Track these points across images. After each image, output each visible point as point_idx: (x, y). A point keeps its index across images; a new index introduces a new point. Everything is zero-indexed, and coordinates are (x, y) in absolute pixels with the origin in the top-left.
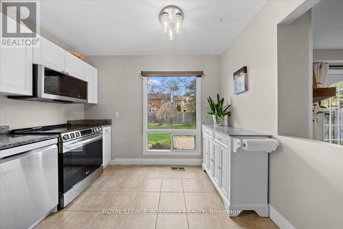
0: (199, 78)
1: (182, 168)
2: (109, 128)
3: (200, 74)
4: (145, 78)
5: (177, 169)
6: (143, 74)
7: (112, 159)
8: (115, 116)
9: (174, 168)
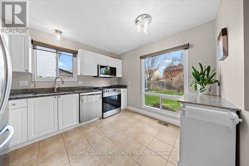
0: (187, 50)
1: (166, 124)
2: (126, 90)
3: (187, 47)
4: (143, 60)
5: (162, 123)
6: (142, 58)
7: (128, 106)
8: (129, 83)
9: (160, 122)
